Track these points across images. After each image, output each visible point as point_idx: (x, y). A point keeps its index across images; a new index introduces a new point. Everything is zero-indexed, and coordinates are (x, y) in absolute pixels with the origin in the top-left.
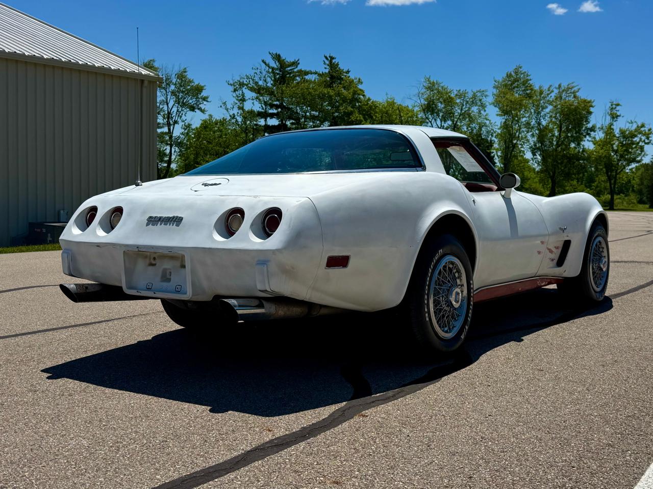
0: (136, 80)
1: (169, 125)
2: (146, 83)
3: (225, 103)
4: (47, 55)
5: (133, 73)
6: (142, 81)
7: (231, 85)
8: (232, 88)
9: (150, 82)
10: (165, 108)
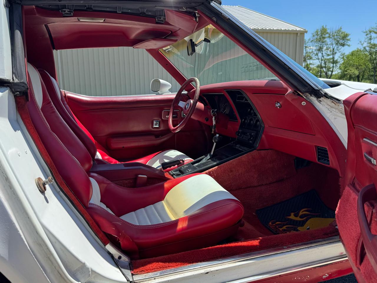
0: (294, 33)
1: (333, 54)
2: (299, 34)
3: (361, 42)
4: (252, 27)
5: (293, 30)
6: (297, 34)
7: (365, 32)
8: (366, 34)
9: (301, 33)
10: (331, 47)
